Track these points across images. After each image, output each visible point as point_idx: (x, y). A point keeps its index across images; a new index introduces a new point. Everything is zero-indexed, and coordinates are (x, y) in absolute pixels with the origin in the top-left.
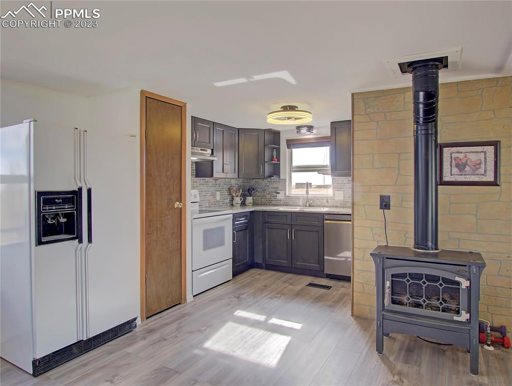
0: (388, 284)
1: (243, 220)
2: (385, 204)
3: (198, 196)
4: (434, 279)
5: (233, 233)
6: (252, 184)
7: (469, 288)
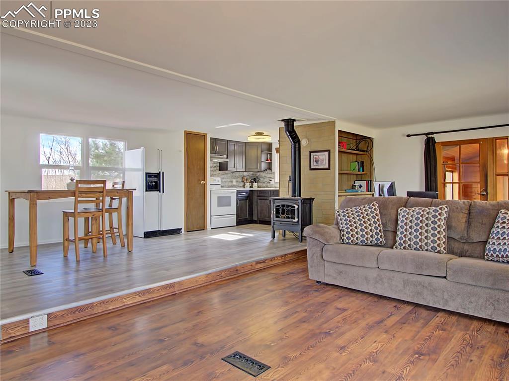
0: (274, 209)
1: (245, 195)
2: (291, 179)
3: (220, 181)
5: (237, 201)
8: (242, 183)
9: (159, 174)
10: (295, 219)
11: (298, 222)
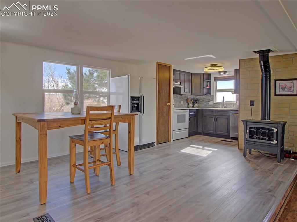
0: (248, 131)
1: (193, 113)
2: (252, 104)
3: (174, 102)
4: (265, 129)
5: (189, 118)
6: (197, 98)
7: (277, 132)
8: (187, 104)
9: (140, 97)
10: (273, 141)
11: (277, 144)
